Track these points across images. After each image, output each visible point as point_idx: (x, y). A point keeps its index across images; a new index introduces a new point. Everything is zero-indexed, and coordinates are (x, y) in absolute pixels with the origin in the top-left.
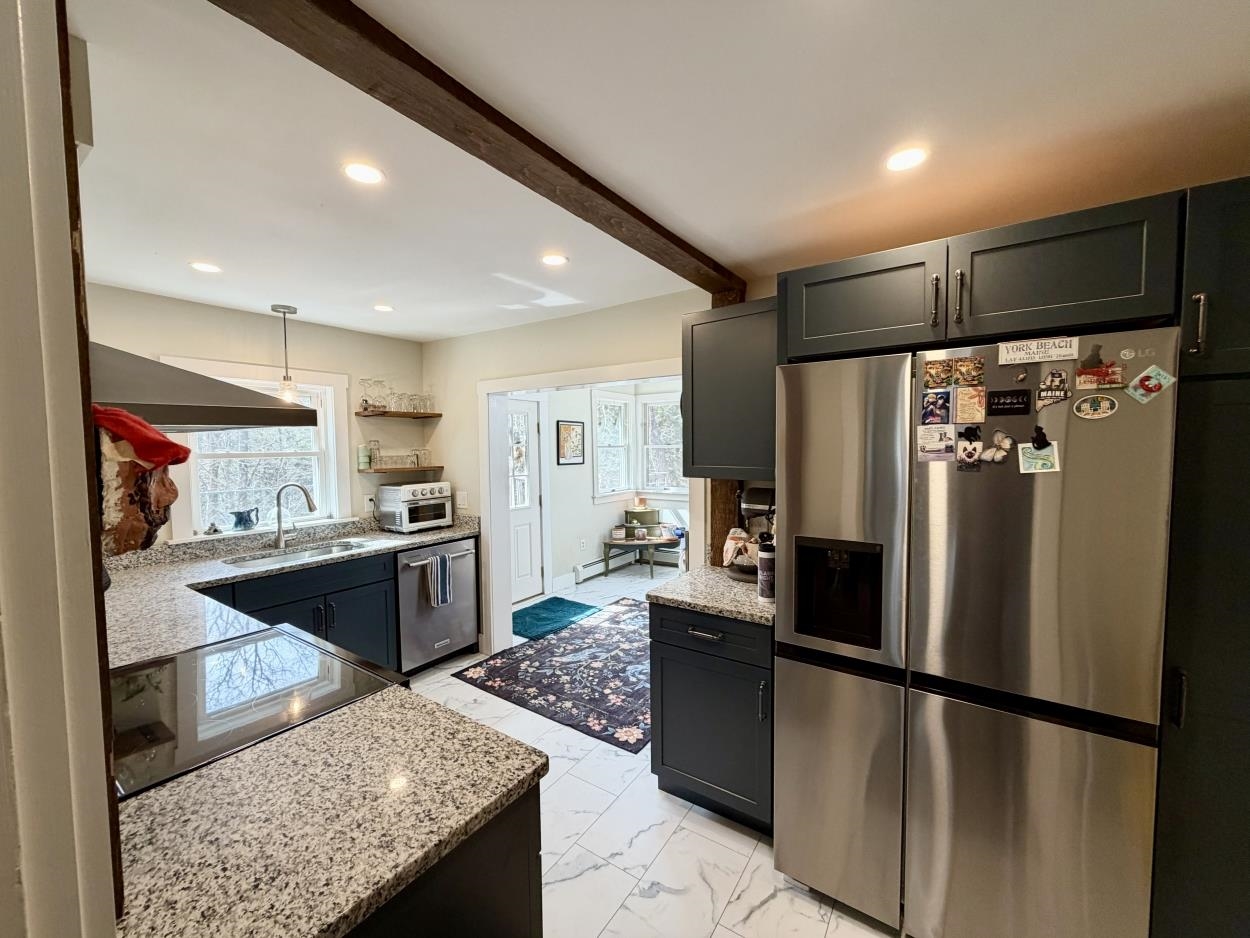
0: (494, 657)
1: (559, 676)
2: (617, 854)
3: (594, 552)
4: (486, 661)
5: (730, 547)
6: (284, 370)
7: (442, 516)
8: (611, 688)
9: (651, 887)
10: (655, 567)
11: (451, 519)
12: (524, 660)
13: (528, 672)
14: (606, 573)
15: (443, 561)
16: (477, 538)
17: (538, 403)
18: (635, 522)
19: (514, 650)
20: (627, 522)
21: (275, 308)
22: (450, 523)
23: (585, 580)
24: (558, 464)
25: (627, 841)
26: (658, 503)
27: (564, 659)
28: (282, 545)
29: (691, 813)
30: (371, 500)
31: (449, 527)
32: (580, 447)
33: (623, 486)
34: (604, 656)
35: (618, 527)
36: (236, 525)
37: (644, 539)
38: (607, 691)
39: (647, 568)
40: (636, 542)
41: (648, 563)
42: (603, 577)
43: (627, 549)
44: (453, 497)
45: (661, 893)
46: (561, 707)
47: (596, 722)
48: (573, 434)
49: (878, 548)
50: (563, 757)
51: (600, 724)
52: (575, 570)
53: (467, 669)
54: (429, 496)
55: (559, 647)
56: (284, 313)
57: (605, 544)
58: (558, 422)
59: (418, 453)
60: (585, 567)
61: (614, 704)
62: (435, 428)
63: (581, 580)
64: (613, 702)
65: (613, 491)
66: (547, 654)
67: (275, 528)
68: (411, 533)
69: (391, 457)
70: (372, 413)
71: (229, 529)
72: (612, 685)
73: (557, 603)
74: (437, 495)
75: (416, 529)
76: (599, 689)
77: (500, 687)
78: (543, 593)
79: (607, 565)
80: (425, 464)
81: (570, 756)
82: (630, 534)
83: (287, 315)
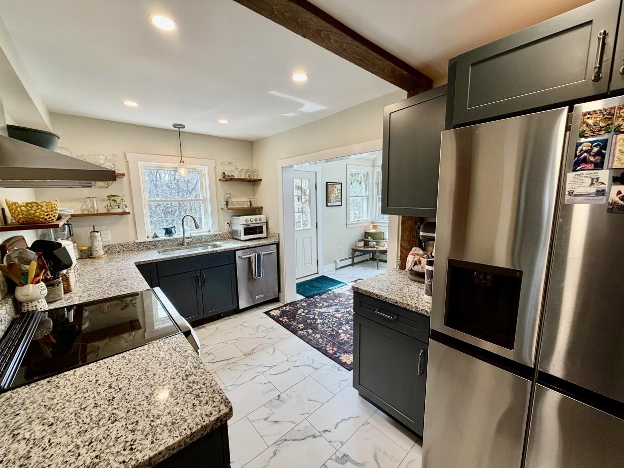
0: (285, 305)
1: (316, 319)
2: (327, 431)
3: (346, 253)
4: (282, 307)
5: (410, 259)
6: (180, 158)
7: (261, 232)
8: (343, 330)
9: (342, 457)
10: (380, 263)
11: (266, 234)
12: (300, 308)
13: (301, 315)
14: (352, 265)
15: (259, 256)
16: (278, 244)
17: (316, 172)
18: (370, 238)
19: (297, 302)
20: (365, 238)
21: (174, 126)
22: (266, 236)
23: (341, 268)
24: (327, 206)
25: (335, 424)
26: (382, 227)
27: (321, 310)
28: (186, 244)
29: (375, 414)
30: (228, 223)
31: (265, 238)
32: (340, 197)
33: (365, 218)
34: (343, 310)
35: (360, 241)
36: (166, 234)
37: (374, 247)
38: (340, 331)
39: (375, 263)
40: (370, 249)
41: (376, 260)
42: (351, 267)
43: (364, 253)
44: (267, 223)
45: (348, 462)
46: (314, 337)
47: (331, 348)
48: (336, 189)
49: (518, 274)
50: (309, 366)
51: (333, 350)
52: (335, 262)
53: (271, 310)
54: (254, 222)
55: (320, 303)
56: (179, 128)
57: (353, 249)
58: (327, 183)
59: (251, 200)
60: (341, 261)
61: (343, 339)
62: (259, 186)
63: (338, 267)
64: (342, 338)
65: (358, 221)
66: (313, 306)
67: (182, 236)
68: (246, 240)
69: (237, 202)
70: (228, 179)
71: (162, 236)
72: (344, 328)
73: (324, 279)
74: (258, 221)
75: (248, 239)
76: (336, 329)
77: (286, 321)
78: (317, 273)
79: (353, 260)
80: (254, 205)
81: (313, 365)
82: (366, 244)
83: (180, 129)
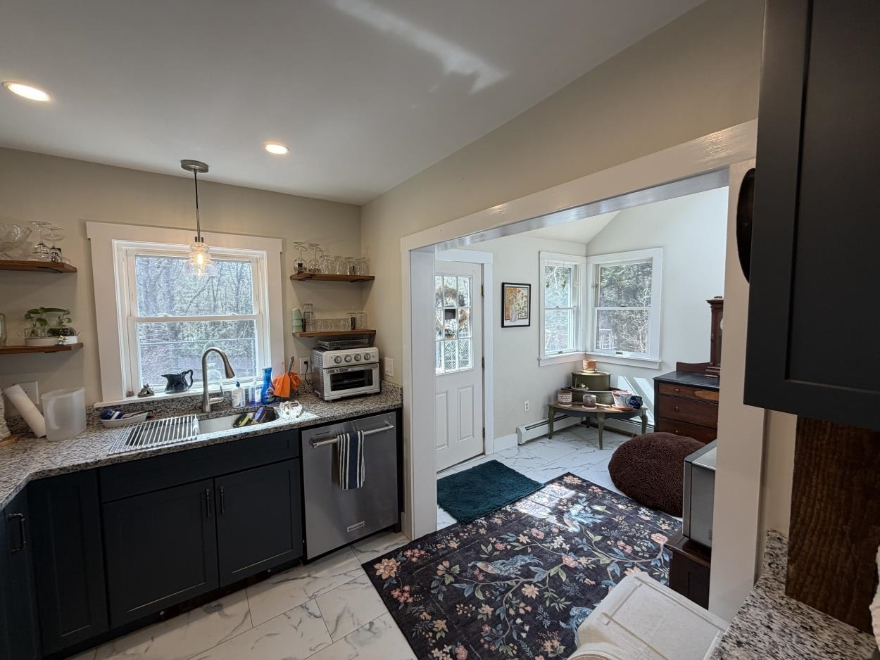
0: (412, 545)
1: (479, 604)
3: (537, 414)
4: (404, 549)
6: (196, 232)
7: (369, 383)
10: (605, 434)
11: (378, 386)
12: (444, 557)
13: (443, 583)
14: (550, 435)
15: (354, 440)
16: (399, 412)
17: (482, 265)
18: (584, 386)
19: (439, 537)
20: (574, 385)
21: (186, 164)
22: (378, 390)
23: (528, 442)
24: (503, 326)
28: (208, 408)
30: (306, 363)
31: (376, 394)
32: (526, 309)
33: (571, 347)
34: (541, 574)
36: (167, 389)
37: (593, 406)
40: (584, 408)
42: (546, 440)
43: (572, 413)
44: (381, 363)
48: (519, 296)
52: (518, 431)
53: (379, 560)
54: (354, 362)
55: (487, 543)
56: (195, 170)
57: (550, 407)
58: (503, 284)
59: (354, 316)
60: (528, 429)
62: (370, 291)
63: (524, 441)
65: (560, 352)
66: (472, 553)
67: (201, 390)
68: (335, 401)
69: (326, 321)
71: (160, 392)
73: (495, 468)
74: (363, 361)
75: (339, 397)
77: (404, 605)
78: (484, 454)
79: (551, 427)
80: (360, 326)
82: (577, 399)
83: (198, 174)
